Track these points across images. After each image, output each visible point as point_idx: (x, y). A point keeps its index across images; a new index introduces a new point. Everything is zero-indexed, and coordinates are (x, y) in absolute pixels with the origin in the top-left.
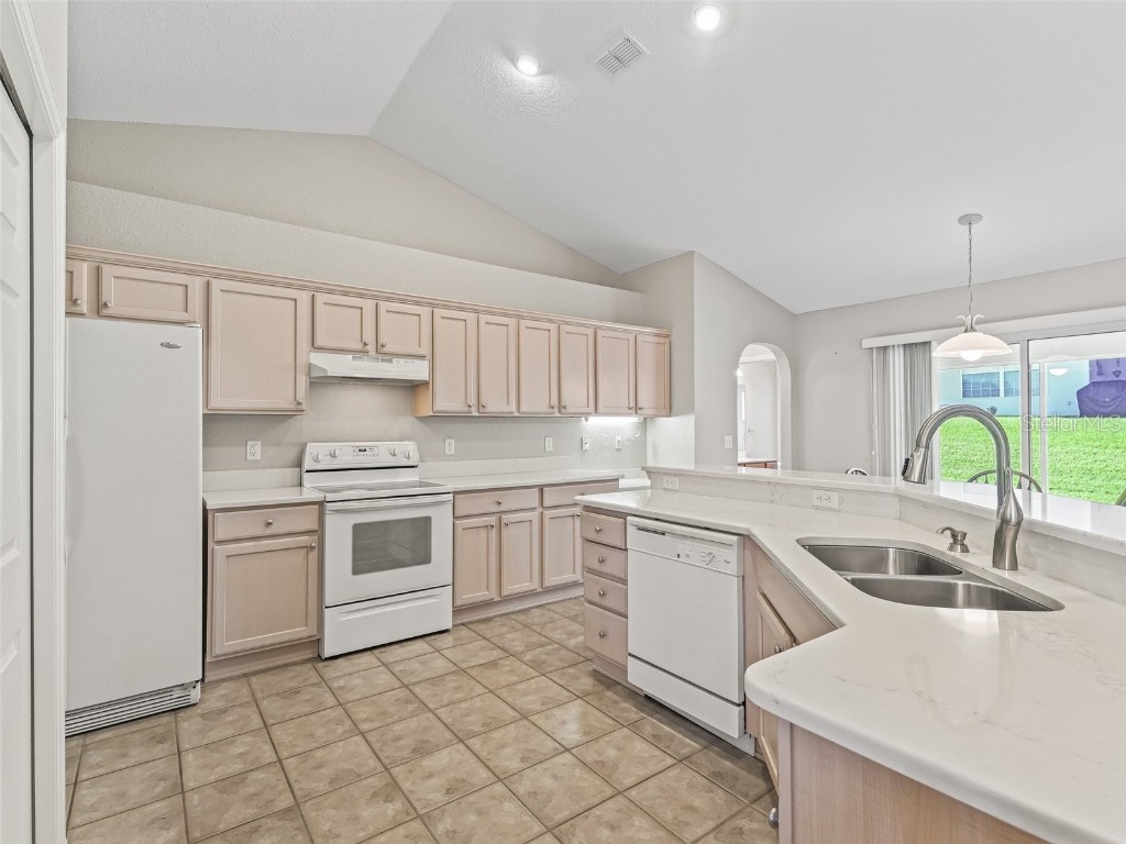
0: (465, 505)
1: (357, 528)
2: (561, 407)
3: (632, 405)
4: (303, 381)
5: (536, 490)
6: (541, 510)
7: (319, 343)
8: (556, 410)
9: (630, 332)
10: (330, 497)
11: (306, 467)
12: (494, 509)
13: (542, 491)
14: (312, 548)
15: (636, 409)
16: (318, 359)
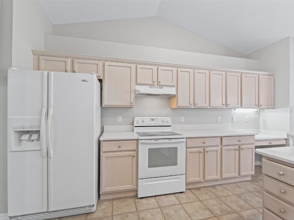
0: (191, 143)
1: (150, 150)
2: (226, 105)
3: (257, 104)
4: (133, 96)
5: (219, 138)
6: (221, 146)
7: (138, 82)
8: (225, 106)
9: (256, 74)
10: (140, 138)
11: (135, 125)
12: (202, 145)
13: (221, 138)
14: (134, 156)
15: (259, 105)
16: (138, 88)
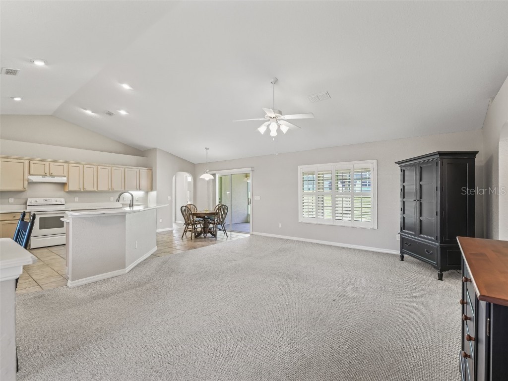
3: (139, 188)
4: (26, 183)
7: (31, 173)
8: (111, 190)
9: (138, 169)
11: (28, 205)
15: (143, 189)
16: (31, 177)
